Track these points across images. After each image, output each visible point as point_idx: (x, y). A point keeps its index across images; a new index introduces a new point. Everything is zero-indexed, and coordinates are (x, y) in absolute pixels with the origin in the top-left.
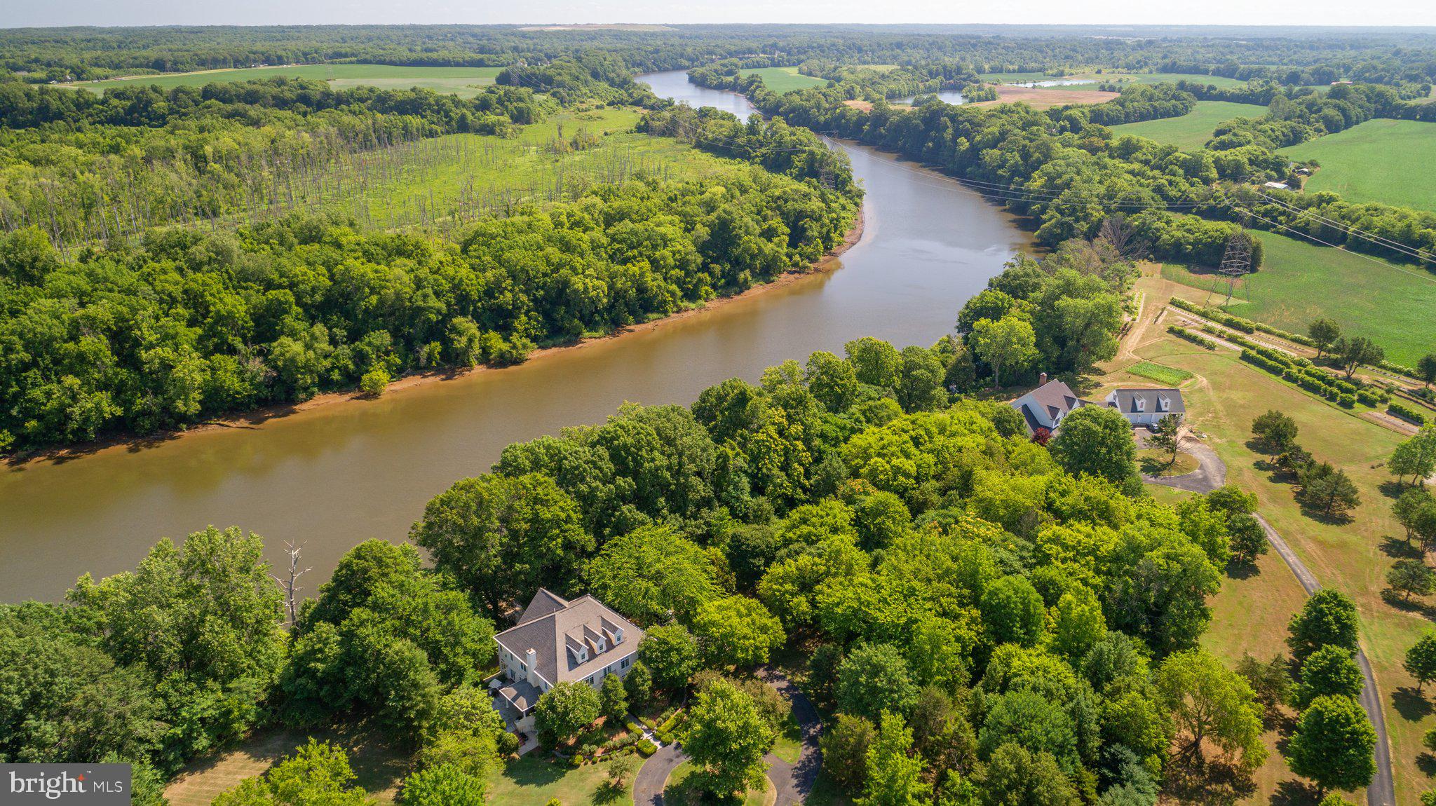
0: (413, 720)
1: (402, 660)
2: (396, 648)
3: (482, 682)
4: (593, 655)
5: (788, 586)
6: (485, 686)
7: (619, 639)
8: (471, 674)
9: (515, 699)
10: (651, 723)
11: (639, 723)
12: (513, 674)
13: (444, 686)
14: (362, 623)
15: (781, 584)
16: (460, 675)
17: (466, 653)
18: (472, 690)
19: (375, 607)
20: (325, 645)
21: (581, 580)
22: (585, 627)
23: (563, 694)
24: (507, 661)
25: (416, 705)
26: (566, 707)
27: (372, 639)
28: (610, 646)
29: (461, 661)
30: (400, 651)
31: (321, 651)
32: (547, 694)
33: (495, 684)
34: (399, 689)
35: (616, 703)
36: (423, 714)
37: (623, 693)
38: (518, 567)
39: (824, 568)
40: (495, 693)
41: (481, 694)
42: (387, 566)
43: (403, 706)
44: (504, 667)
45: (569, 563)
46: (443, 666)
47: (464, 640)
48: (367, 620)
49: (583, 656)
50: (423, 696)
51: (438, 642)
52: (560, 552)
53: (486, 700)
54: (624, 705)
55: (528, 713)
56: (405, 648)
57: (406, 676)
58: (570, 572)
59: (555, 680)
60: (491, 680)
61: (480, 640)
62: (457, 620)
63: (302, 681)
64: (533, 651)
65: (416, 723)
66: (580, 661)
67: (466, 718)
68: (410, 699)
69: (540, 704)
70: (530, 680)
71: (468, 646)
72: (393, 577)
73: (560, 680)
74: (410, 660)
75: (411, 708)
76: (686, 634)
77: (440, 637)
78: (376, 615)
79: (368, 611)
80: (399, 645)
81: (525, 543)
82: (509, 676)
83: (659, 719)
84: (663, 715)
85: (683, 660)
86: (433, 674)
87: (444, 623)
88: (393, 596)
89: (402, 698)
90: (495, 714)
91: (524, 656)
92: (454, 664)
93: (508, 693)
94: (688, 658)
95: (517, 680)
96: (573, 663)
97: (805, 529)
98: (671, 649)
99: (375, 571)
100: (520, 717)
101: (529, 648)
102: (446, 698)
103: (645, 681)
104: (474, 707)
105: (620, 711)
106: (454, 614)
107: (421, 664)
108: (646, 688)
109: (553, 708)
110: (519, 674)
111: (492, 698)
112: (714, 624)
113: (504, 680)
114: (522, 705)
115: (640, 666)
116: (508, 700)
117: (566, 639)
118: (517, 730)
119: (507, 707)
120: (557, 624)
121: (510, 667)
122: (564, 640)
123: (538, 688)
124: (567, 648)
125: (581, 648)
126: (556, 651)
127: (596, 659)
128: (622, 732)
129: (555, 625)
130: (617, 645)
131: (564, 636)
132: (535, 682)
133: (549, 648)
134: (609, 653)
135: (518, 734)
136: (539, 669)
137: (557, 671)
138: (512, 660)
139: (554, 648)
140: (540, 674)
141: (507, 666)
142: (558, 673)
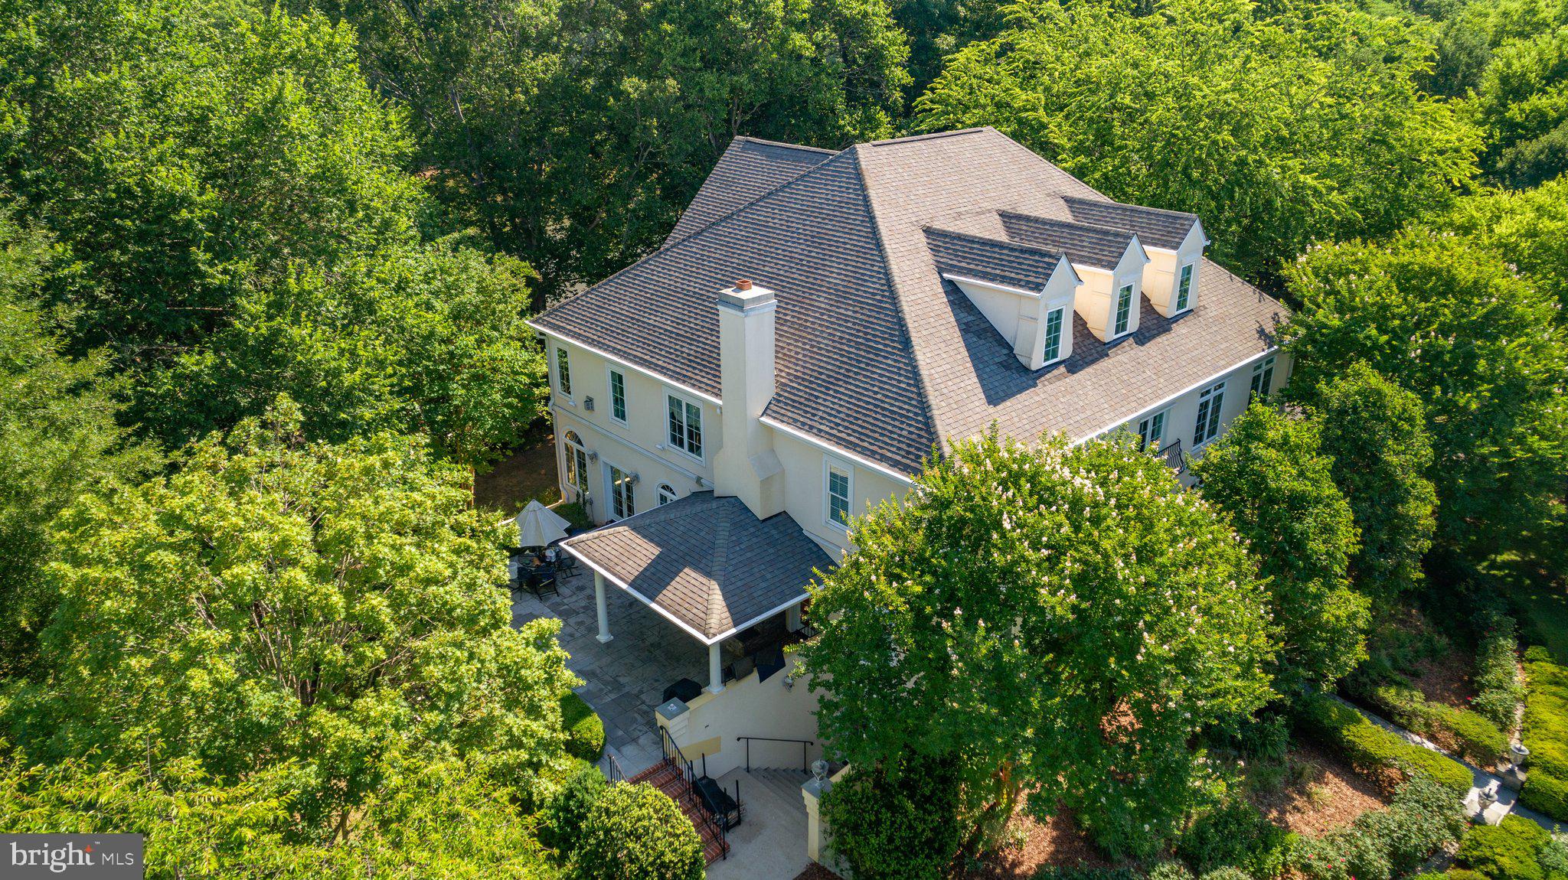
7: (1184, 285)
12: (623, 493)
22: (1010, 218)
24: (597, 430)
28: (1151, 319)
33: (536, 526)
40: (537, 580)
44: (581, 468)
49: (1054, 329)
64: (758, 291)
70: (736, 476)
73: (955, 437)
82: (603, 512)
93: (611, 552)
96: (1002, 367)
100: (687, 688)
110: (660, 481)
114: (705, 607)
116: (608, 585)
117: (935, 250)
118: (669, 763)
119: (603, 637)
120: (870, 181)
121: (610, 456)
122: (927, 256)
123: (783, 521)
124: (951, 288)
125: (1051, 267)
126: (894, 298)
127: (1104, 364)
128: (1319, 779)
129: (864, 188)
130: (1176, 319)
131: (922, 238)
132: (766, 483)
133: (842, 296)
134: (1152, 347)
135: (677, 787)
136: (795, 405)
137: (922, 395)
138: (620, 414)
139: (874, 286)
140: (802, 426)
141: (594, 457)
142: (933, 399)
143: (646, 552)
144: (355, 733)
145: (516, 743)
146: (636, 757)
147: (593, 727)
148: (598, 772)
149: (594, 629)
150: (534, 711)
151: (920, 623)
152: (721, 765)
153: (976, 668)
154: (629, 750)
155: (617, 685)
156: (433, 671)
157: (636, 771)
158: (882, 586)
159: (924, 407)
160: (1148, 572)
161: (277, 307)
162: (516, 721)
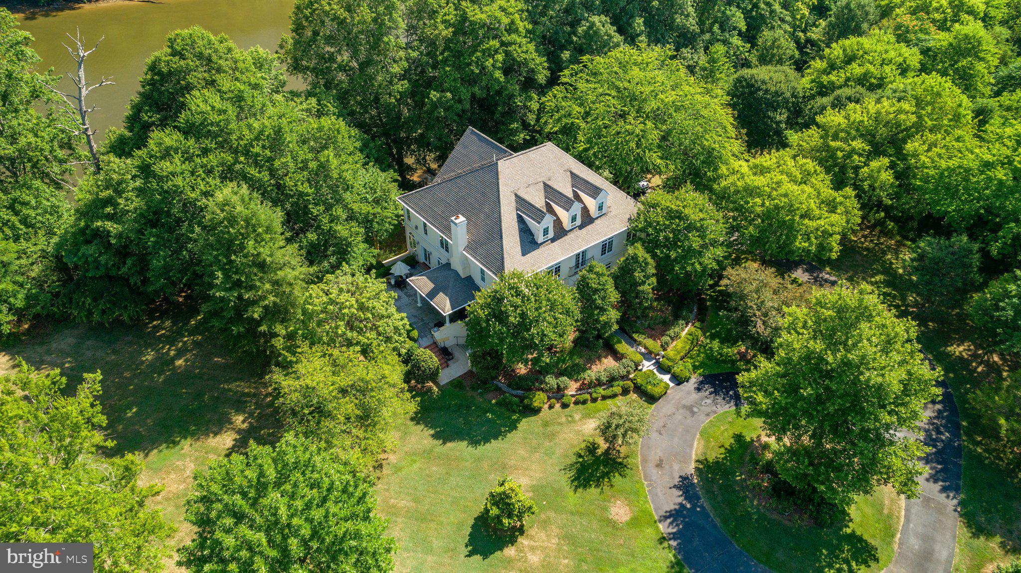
0: (259, 323)
1: (232, 220)
2: (219, 196)
3: (379, 266)
4: (560, 232)
5: (858, 144)
6: (383, 271)
7: (600, 208)
8: (361, 252)
9: (432, 294)
10: (653, 345)
11: (633, 342)
12: (427, 255)
13: (313, 269)
14: (166, 154)
15: (845, 140)
16: (343, 252)
17: (351, 218)
18: (360, 278)
19: (189, 131)
20: (119, 193)
21: (525, 126)
22: (546, 186)
23: (518, 294)
24: (419, 235)
25: (264, 298)
26: (523, 315)
27: (179, 181)
28: (587, 219)
29: (342, 230)
30: (226, 203)
31: (109, 201)
32: (487, 290)
33: (400, 269)
34: (229, 268)
35: (602, 310)
36: (277, 313)
37: (614, 296)
38: (434, 95)
39: (913, 118)
40: (400, 284)
41: (376, 285)
42: (219, 70)
43: (240, 297)
44: (414, 244)
45: (511, 97)
46: (312, 236)
47: (347, 196)
48: (176, 150)
49: (546, 232)
50: (276, 283)
51: (301, 194)
52: (498, 74)
53: (384, 296)
54: (613, 315)
55: (454, 318)
56: (235, 199)
57: (242, 247)
58: (511, 113)
59: (499, 269)
60: (393, 263)
61: (377, 201)
62: (334, 162)
63: (90, 250)
64: (462, 218)
65: (263, 328)
66: (540, 239)
67: (350, 326)
68: (251, 288)
69: (477, 305)
70: (456, 265)
71: (355, 207)
72: (225, 83)
73: (509, 268)
74: (247, 221)
75: (254, 303)
76: (710, 207)
77: (306, 188)
78: (192, 142)
79: (177, 136)
80: (226, 192)
81: (446, 60)
82: (421, 259)
83: (666, 339)
84: (671, 332)
85: (704, 246)
86: (292, 248)
87: (313, 165)
88: (222, 112)
89: (238, 284)
90: (400, 320)
91: (447, 228)
92: (331, 233)
93: (421, 284)
94: (714, 243)
95: (434, 264)
96: (529, 242)
97: (856, 69)
98: (690, 228)
99: (197, 76)
100: (440, 324)
101: (456, 214)
102: (315, 290)
103: (647, 277)
104: (362, 307)
105: (607, 324)
106: (329, 153)
107: (268, 230)
108: (646, 288)
109: (501, 317)
110: (438, 256)
111: (394, 294)
112: (752, 191)
113: (413, 263)
114: (444, 305)
115: (638, 251)
116: (421, 296)
117: (517, 202)
118: (435, 343)
119: (419, 305)
120: (500, 177)
121: (423, 244)
122: (514, 204)
123: (469, 278)
124: (519, 217)
125: (543, 217)
126: (500, 221)
127: (565, 238)
128: (606, 357)
129: (498, 179)
130: (597, 218)
131: (513, 197)
132: (464, 269)
133: (488, 216)
134: (584, 230)
135: (436, 350)
136: (471, 249)
137: (503, 254)
138: (426, 233)
139: (496, 216)
140: (473, 256)
141: (418, 243)
142: (505, 256)
143: (430, 286)
144: (366, 341)
145: (397, 342)
146: (426, 341)
147: (415, 334)
148: (416, 345)
149: (416, 302)
150: (400, 335)
151: (488, 321)
152: (448, 344)
153: (495, 332)
154: (424, 339)
155: (422, 320)
156: (380, 329)
157: (425, 345)
158: (479, 311)
159: (503, 258)
160: (536, 313)
161: (331, 221)
162: (396, 337)
